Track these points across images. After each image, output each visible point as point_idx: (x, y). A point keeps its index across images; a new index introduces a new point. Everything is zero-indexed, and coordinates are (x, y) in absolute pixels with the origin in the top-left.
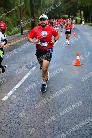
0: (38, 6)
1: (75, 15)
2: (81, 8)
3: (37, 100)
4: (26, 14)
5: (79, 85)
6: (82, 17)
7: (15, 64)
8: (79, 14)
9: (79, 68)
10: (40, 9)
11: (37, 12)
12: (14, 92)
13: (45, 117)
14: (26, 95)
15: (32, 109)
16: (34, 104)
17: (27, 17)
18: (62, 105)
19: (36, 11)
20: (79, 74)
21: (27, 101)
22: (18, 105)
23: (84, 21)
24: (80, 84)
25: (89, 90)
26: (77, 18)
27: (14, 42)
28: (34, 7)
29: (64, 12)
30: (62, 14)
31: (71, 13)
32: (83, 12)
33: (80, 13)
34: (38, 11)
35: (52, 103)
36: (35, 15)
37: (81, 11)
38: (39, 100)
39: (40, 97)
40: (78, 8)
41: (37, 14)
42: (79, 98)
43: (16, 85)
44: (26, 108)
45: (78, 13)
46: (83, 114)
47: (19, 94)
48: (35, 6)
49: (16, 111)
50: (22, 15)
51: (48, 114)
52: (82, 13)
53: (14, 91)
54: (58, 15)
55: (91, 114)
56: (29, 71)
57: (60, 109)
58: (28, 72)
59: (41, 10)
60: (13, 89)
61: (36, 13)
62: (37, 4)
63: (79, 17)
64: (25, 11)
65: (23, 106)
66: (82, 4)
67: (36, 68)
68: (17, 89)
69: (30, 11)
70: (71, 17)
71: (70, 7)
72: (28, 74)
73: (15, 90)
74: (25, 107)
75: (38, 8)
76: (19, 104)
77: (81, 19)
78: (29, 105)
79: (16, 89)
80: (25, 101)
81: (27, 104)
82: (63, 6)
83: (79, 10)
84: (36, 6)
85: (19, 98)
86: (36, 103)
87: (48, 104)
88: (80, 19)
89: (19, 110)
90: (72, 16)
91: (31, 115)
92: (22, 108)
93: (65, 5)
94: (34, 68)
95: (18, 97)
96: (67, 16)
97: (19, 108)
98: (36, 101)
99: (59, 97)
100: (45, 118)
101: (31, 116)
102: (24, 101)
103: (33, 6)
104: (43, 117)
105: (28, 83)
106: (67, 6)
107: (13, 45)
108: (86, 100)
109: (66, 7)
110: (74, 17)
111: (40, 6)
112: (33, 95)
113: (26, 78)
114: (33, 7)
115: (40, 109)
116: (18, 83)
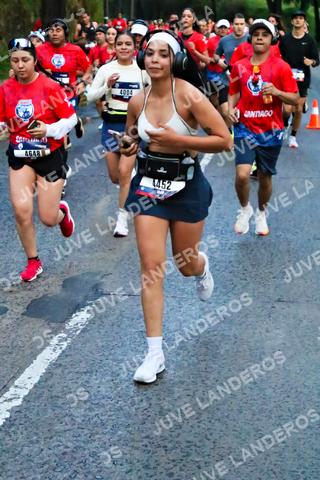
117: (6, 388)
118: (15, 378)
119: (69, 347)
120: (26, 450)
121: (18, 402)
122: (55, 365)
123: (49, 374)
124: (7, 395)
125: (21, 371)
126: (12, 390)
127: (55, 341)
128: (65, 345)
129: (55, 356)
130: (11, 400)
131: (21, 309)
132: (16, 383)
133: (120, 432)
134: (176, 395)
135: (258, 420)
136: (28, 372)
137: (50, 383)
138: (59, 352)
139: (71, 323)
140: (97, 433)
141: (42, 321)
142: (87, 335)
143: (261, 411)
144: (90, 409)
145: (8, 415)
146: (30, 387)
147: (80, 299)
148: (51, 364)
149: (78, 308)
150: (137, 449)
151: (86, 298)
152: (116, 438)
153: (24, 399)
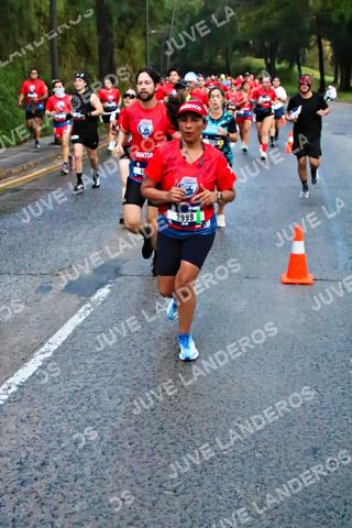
0: (131, 15)
1: (296, 58)
2: (324, 27)
3: (107, 437)
4: (79, 52)
5: (300, 369)
6: (328, 67)
7: (17, 274)
8: (312, 54)
9: (303, 294)
10: (140, 32)
11: (126, 41)
12: (9, 401)
13: (137, 518)
14: (57, 417)
15: (80, 481)
16: (94, 455)
17: (82, 65)
18: (216, 465)
19: (123, 38)
20: (302, 319)
21: (60, 442)
22: (21, 463)
23: (334, 83)
24: (302, 366)
25: (343, 394)
26: (305, 70)
27: (19, 174)
28: (115, 21)
29: (247, 43)
30: (237, 52)
31: (279, 49)
32: (331, 45)
33: (316, 51)
34: (133, 39)
35: (175, 452)
36: (116, 59)
37: (323, 41)
38: (117, 438)
39: (122, 427)
40: (307, 26)
41: (129, 51)
42: (294, 430)
43: (16, 367)
44: (55, 477)
45: (310, 48)
46: (311, 506)
47: (28, 410)
48: (118, 14)
49: (10, 489)
50: (57, 58)
51: (154, 503)
52: (327, 48)
53: (7, 397)
54: (220, 57)
55: (346, 504)
56: (80, 306)
57: (207, 482)
58: (76, 311)
59: (145, 34)
60: (5, 386)
61: (121, 47)
62: (125, 8)
63: (312, 68)
64: (74, 39)
65: (44, 464)
66: (328, 10)
67: (110, 295)
68: (20, 386)
69: (95, 37)
70: (277, 66)
71: (272, 22)
72: (76, 320)
73: (10, 391)
74: (50, 468)
75: (132, 26)
76: (24, 455)
77: (322, 75)
78: (71, 460)
79: (14, 389)
80: (51, 445)
81: (60, 456)
82: (243, 18)
83: (314, 37)
84: (122, 19)
85: (26, 429)
86: (100, 452)
87: (157, 457)
88: (317, 74)
89: (22, 484)
90: (283, 65)
91: (77, 508)
92: (38, 474)
93: (251, 14)
94: (104, 292)
95: (23, 426)
96: (261, 62)
97: (26, 475)
98: (103, 443)
99: (207, 425)
100: (137, 522)
101: (74, 513)
102: (50, 442)
103: (111, 16)
104: (130, 519)
105: (70, 362)
106: (260, 17)
107: (15, 190)
108: (329, 441)
109: (256, 22)
110: (291, 66)
111: (142, 18)
112: (90, 416)
113: (64, 339)
114: (111, 21)
115: (121, 481)
116: (25, 360)
117: (42, 344)
118: (49, 337)
119: (91, 315)
121: (49, 355)
122: (80, 327)
123: (74, 334)
124: (42, 349)
125: (56, 330)
126: (46, 346)
127: (82, 310)
128: (89, 312)
129: (80, 321)
130: (44, 353)
132: (50, 340)
136: (59, 332)
137: (74, 340)
138: (84, 317)
139: (96, 297)
142: (106, 305)
145: (41, 364)
146: (59, 343)
147: (104, 279)
148: (77, 327)
149: (102, 285)
151: (109, 278)
153: (54, 352)
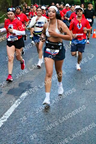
117: (2, 116)
118: (5, 113)
119: (21, 103)
120: (8, 134)
121: (6, 120)
122: (17, 109)
123: (15, 111)
124: (2, 118)
125: (6, 111)
126: (4, 116)
127: (17, 101)
128: (20, 103)
129: (17, 106)
130: (3, 119)
131: (6, 92)
132: (5, 114)
133: (36, 129)
134: (53, 118)
135: (78, 125)
136: (8, 111)
137: (15, 114)
138: (18, 105)
139: (22, 96)
140: (29, 129)
141: (13, 96)
142: (26, 100)
143: (79, 122)
144: (27, 122)
145: (3, 124)
146: (9, 115)
147: (24, 89)
148: (15, 109)
149: (24, 92)
150: (41, 134)
151: (26, 89)
152: (35, 131)
153: (7, 119)
